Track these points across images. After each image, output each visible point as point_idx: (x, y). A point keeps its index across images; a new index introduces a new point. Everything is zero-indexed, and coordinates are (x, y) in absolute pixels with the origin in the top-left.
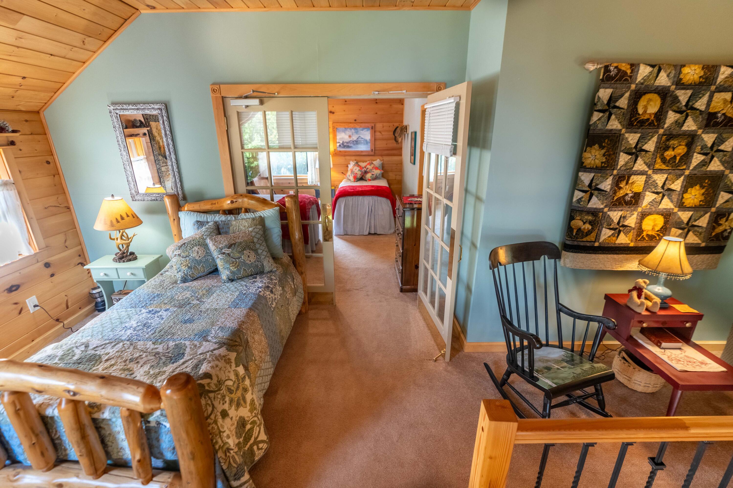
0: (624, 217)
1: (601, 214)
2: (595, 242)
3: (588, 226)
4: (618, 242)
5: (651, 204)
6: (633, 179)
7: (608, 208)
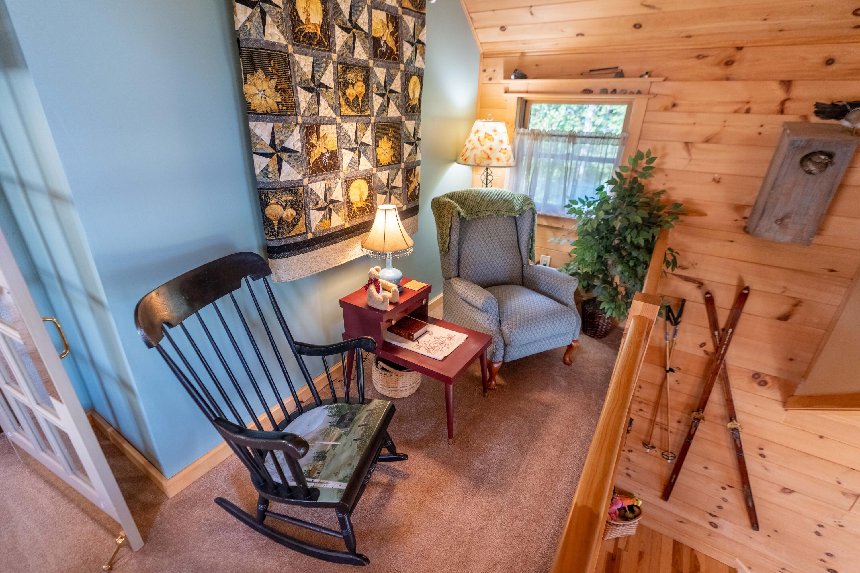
0: (329, 189)
1: (301, 189)
2: (306, 233)
3: (290, 212)
4: (333, 225)
5: (351, 165)
6: (323, 130)
7: (308, 179)
